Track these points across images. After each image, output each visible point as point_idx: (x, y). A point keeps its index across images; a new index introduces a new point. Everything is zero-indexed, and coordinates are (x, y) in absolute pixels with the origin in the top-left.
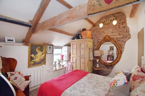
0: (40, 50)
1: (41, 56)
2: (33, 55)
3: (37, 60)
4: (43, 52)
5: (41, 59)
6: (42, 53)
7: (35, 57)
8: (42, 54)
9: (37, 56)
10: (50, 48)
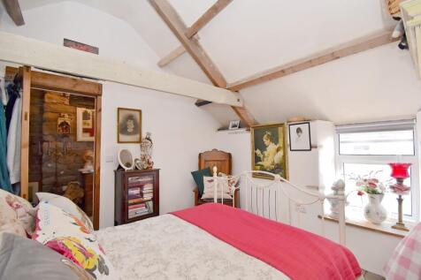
0: (272, 140)
1: (275, 155)
2: (258, 152)
3: (267, 163)
4: (278, 146)
5: (276, 162)
6: (276, 147)
7: (262, 156)
8: (278, 150)
9: (266, 153)
10: (299, 130)
